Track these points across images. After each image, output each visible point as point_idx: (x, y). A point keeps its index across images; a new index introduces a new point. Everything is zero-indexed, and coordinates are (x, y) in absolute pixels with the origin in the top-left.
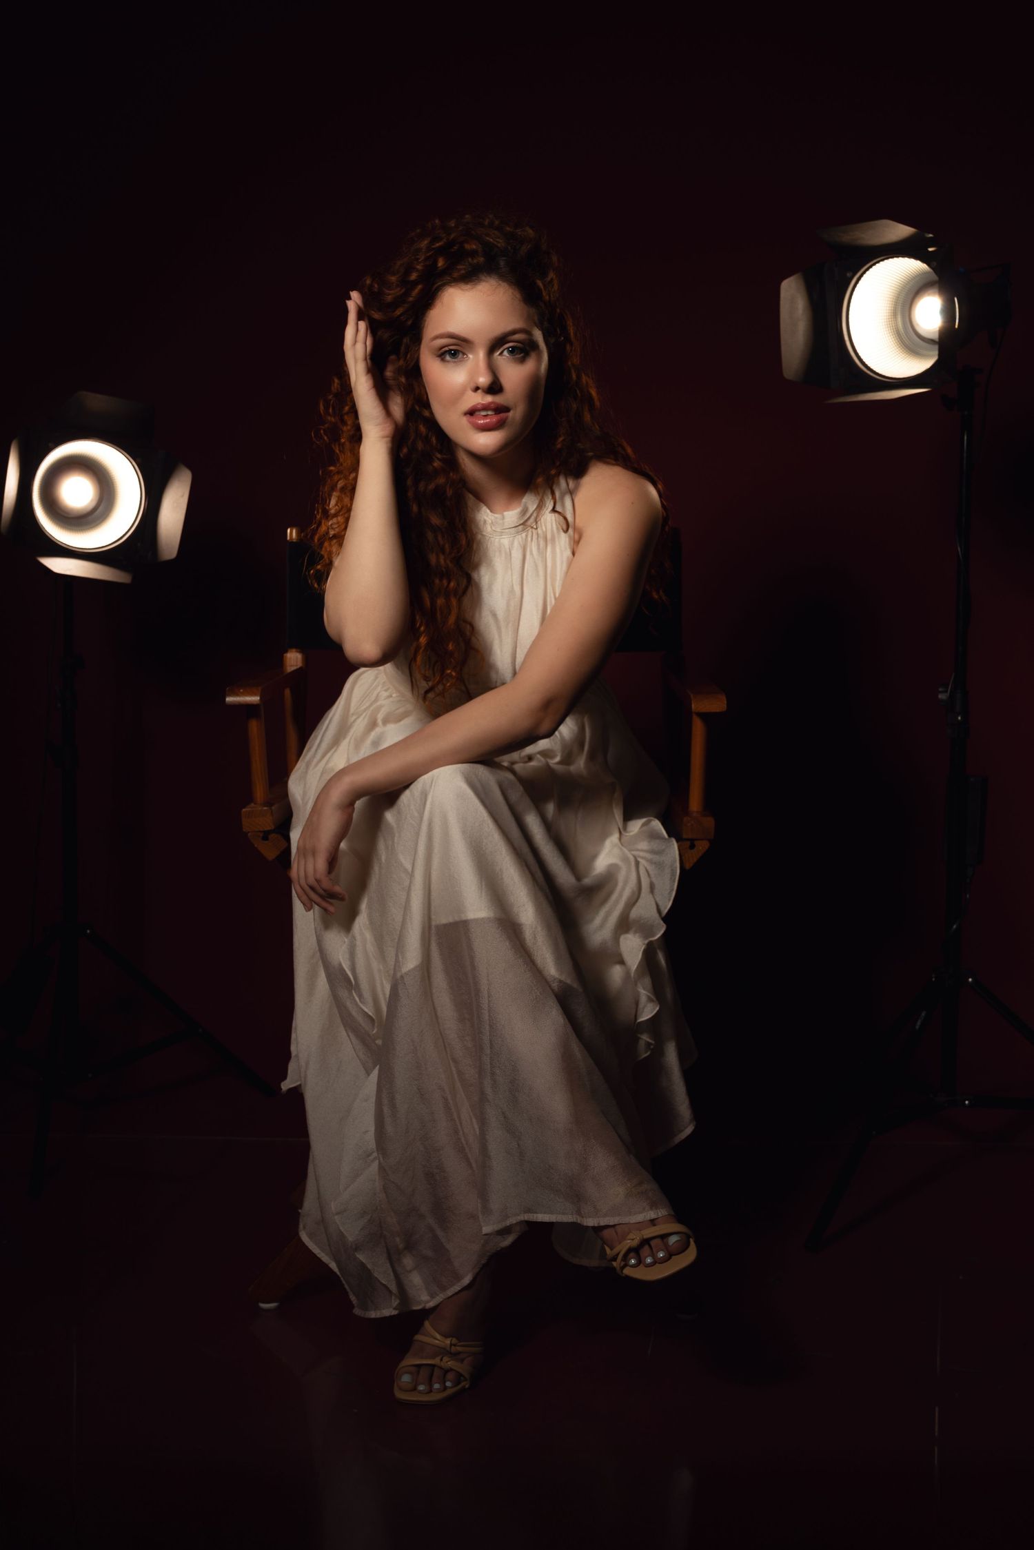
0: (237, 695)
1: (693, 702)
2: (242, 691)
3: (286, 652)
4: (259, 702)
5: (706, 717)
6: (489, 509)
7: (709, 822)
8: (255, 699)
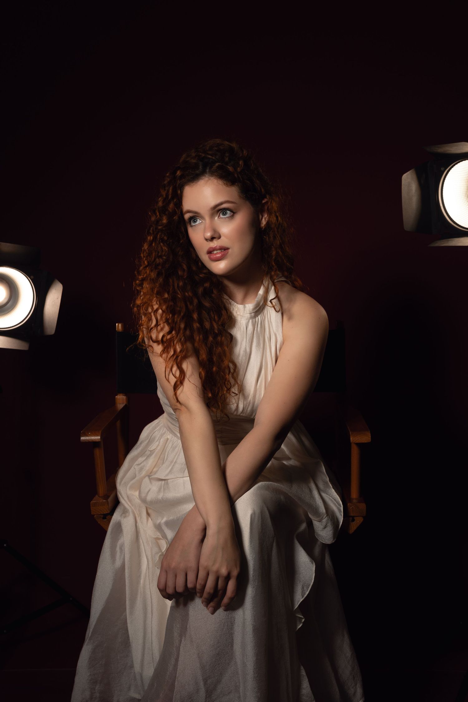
0: (87, 436)
1: (351, 437)
2: (90, 433)
3: (117, 395)
4: (100, 440)
5: (359, 445)
6: (236, 303)
7: (363, 506)
8: (97, 438)
